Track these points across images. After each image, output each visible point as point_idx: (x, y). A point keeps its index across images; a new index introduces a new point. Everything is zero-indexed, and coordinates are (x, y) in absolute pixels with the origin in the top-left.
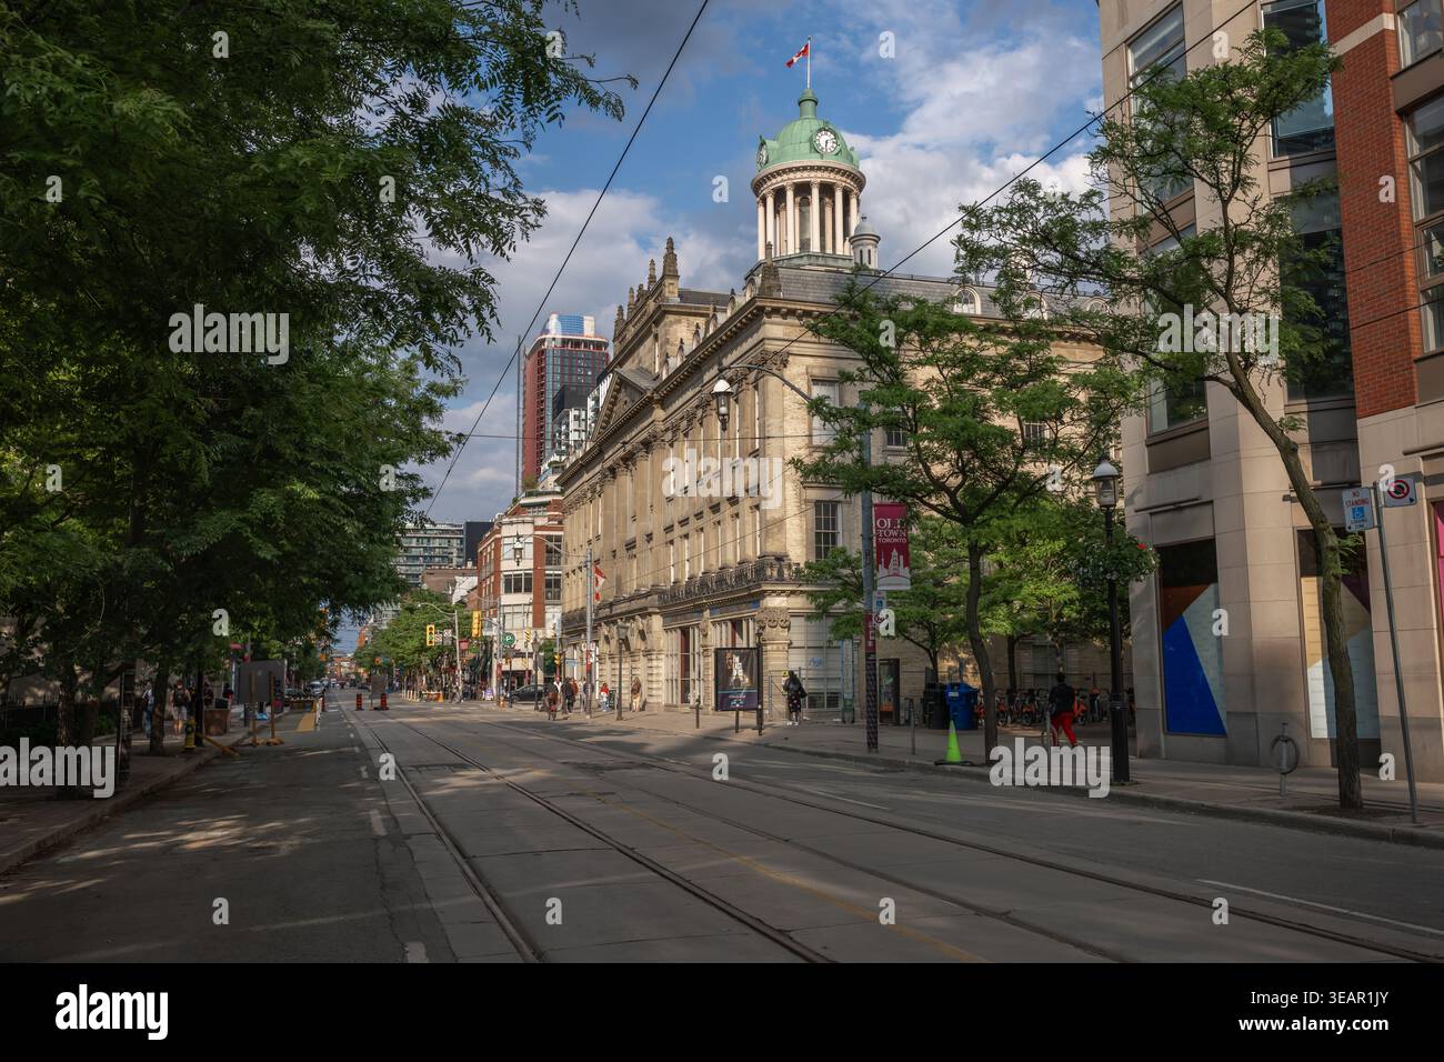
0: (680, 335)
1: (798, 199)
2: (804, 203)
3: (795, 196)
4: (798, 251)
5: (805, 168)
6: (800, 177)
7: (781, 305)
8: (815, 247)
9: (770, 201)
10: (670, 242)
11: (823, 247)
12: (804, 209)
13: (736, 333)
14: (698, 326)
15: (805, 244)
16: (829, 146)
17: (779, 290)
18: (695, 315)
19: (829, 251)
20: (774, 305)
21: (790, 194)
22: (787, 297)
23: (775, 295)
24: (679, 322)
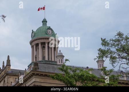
0: (11, 81)
1: (42, 46)
2: (44, 47)
3: (41, 45)
4: (42, 60)
5: (44, 39)
6: (43, 41)
7: (39, 73)
8: (47, 59)
9: (35, 47)
10: (8, 56)
11: (49, 59)
12: (44, 49)
13: (26, 80)
14: (16, 78)
15: (44, 58)
16: (50, 33)
17: (38, 69)
18: (15, 76)
19: (50, 60)
20: (37, 73)
21: (40, 45)
22: (40, 71)
23: (37, 70)
24: (11, 77)
